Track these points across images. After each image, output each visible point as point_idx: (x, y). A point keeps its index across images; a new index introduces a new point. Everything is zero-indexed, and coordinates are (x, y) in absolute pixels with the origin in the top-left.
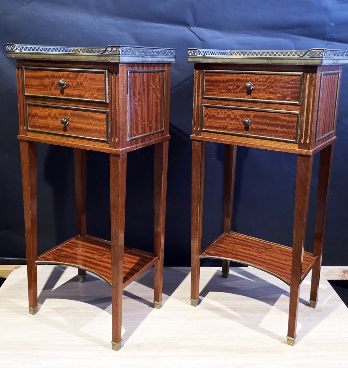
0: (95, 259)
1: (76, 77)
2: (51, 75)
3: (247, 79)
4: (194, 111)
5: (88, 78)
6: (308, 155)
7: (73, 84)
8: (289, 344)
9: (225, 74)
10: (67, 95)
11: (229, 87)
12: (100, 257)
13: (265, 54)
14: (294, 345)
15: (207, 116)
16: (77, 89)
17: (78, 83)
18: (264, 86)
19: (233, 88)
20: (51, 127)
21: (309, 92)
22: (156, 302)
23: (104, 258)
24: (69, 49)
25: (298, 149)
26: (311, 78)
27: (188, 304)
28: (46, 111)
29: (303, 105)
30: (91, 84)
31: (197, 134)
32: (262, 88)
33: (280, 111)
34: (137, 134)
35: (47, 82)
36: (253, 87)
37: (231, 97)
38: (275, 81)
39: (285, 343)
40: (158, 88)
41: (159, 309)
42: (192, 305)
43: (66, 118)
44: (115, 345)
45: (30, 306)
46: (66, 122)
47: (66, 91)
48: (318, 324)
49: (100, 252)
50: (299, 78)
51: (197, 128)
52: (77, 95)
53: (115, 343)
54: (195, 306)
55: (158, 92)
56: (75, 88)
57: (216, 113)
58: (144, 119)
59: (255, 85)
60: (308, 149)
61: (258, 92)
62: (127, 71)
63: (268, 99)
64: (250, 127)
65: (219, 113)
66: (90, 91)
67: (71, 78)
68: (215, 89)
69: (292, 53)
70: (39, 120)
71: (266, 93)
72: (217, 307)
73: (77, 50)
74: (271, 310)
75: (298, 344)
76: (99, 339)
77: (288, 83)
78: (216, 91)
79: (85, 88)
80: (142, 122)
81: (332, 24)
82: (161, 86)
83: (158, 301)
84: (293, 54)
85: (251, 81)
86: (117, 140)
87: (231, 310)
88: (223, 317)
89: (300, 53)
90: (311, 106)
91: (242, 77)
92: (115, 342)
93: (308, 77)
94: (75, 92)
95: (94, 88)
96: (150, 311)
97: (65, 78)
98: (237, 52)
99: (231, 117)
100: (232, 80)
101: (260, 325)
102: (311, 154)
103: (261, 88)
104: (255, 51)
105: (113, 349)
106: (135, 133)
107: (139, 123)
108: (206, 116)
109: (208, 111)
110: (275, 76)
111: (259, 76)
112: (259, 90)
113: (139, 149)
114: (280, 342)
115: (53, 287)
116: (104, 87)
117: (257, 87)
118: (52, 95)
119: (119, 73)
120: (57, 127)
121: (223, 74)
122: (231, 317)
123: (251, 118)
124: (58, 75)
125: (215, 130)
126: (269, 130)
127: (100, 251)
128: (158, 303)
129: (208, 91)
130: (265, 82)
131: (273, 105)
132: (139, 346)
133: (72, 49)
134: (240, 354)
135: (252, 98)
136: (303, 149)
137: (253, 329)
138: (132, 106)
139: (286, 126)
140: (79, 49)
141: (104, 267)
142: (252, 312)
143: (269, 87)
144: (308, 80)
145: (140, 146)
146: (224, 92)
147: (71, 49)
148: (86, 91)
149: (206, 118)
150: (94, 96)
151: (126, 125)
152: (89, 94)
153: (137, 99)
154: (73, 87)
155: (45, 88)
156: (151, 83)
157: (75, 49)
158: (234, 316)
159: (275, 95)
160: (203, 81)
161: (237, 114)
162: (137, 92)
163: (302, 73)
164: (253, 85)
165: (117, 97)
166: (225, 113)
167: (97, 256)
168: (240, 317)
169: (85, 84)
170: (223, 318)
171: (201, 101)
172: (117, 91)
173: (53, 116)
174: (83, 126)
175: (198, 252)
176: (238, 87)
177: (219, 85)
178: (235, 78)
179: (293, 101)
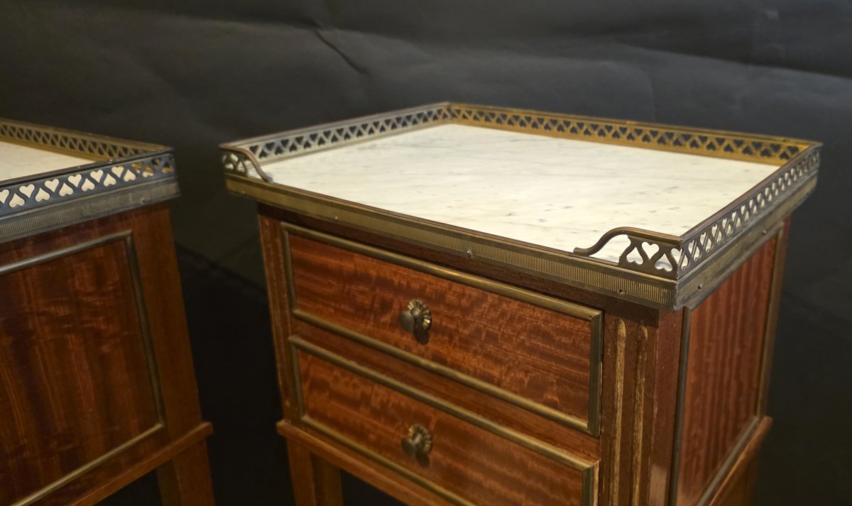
3: (409, 285)
9: (344, 251)
11: (360, 298)
18: (465, 324)
19: (372, 305)
21: (629, 396)
26: (636, 346)
29: (608, 439)
31: (296, 422)
32: (461, 330)
36: (431, 320)
37: (369, 336)
38: (499, 317)
50: (587, 329)
51: (293, 404)
59: (437, 313)
61: (450, 341)
65: (337, 378)
71: (475, 353)
77: (546, 336)
85: (421, 294)
91: (395, 273)
93: (623, 329)
100: (366, 278)
103: (457, 331)
108: (307, 380)
110: (500, 301)
112: (451, 337)
117: (444, 324)
121: (339, 251)
123: (431, 427)
126: (491, 491)
130: (467, 311)
143: (484, 335)
144: (621, 346)
146: (349, 314)
149: (308, 385)
159: (504, 369)
161: (387, 402)
163: (597, 313)
164: (430, 315)
166: (356, 386)
176: (386, 306)
177: (330, 286)
178: (373, 273)
179: (570, 414)
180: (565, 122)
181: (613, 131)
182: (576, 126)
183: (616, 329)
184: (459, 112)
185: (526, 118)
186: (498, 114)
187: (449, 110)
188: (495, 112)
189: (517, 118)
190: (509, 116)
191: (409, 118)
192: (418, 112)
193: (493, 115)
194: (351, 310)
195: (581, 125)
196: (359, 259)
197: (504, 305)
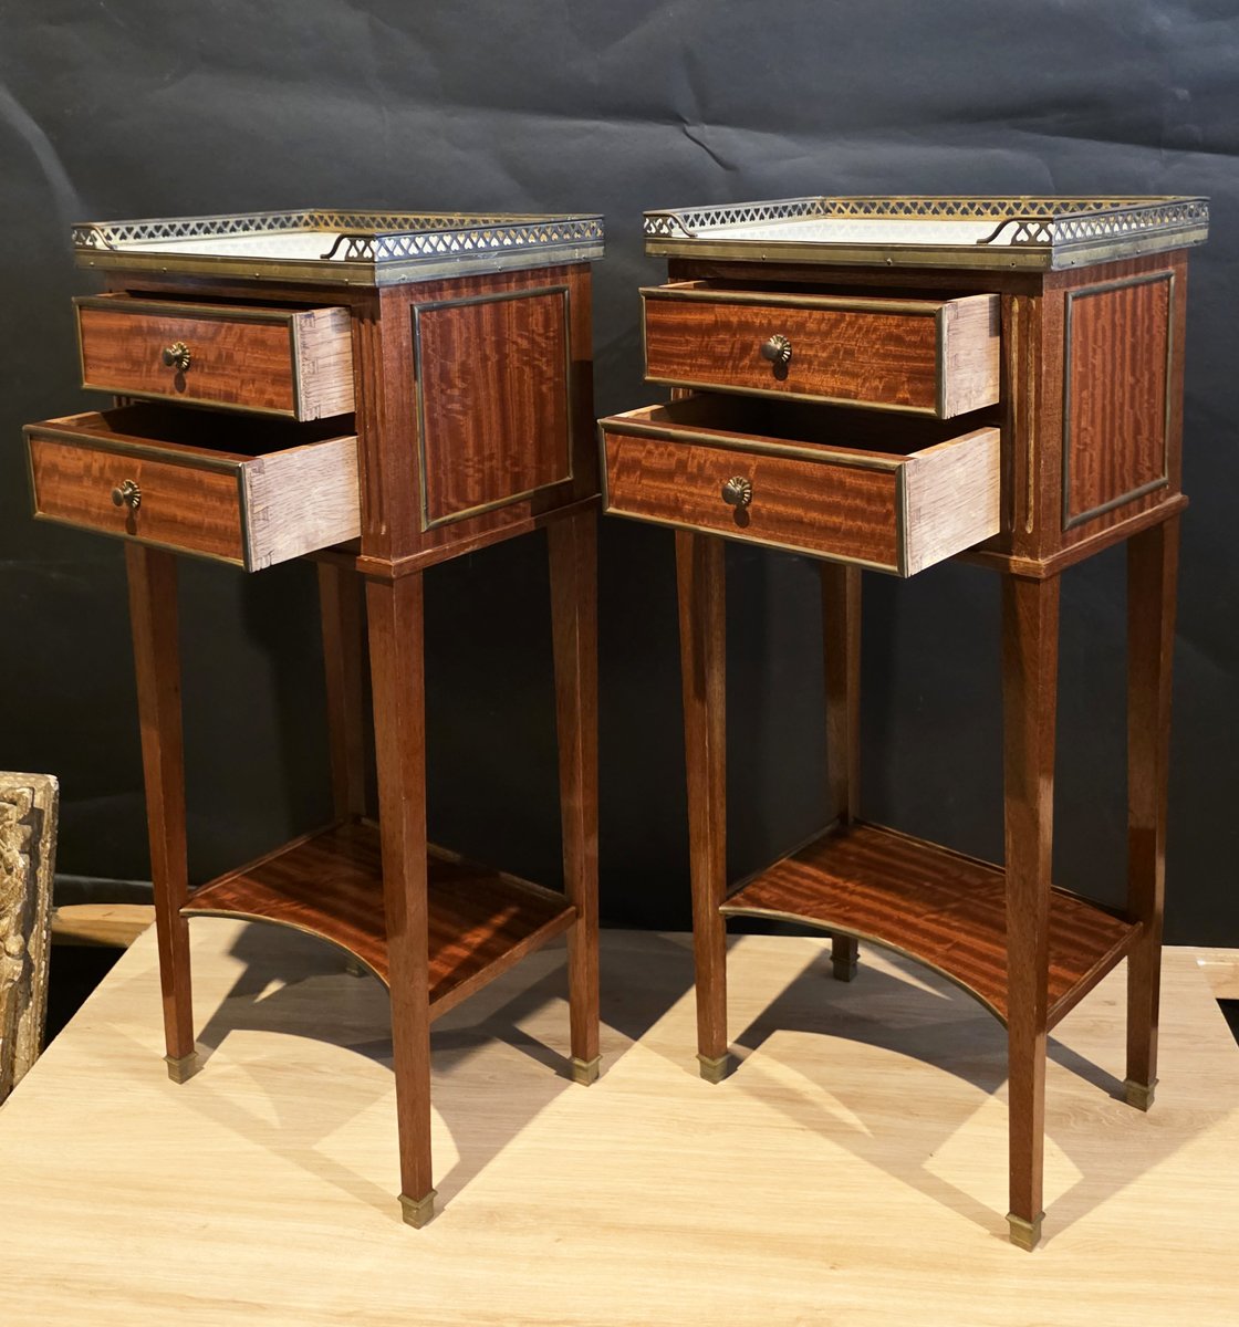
1: (217, 332)
2: (149, 327)
3: (770, 323)
10: (194, 393)
11: (719, 349)
16: (221, 375)
17: (221, 355)
18: (824, 348)
19: (731, 353)
32: (820, 354)
36: (790, 351)
47: (191, 379)
52: (220, 396)
56: (212, 370)
59: (797, 344)
61: (809, 368)
63: (840, 395)
66: (253, 381)
67: (200, 339)
68: (679, 355)
71: (834, 372)
78: (681, 361)
79: (239, 371)
85: (783, 329)
91: (757, 315)
94: (216, 384)
95: (265, 372)
98: (843, 204)
100: (726, 326)
103: (816, 356)
104: (900, 199)
110: (857, 317)
111: (806, 313)
112: (810, 362)
117: (804, 352)
129: (656, 360)
130: (827, 334)
135: (792, 391)
143: (842, 353)
146: (706, 367)
148: (242, 382)
150: (267, 396)
152: (251, 391)
154: (209, 367)
155: (135, 368)
159: (860, 381)
164: (790, 346)
169: (238, 356)
176: (746, 348)
177: (688, 342)
178: (734, 319)
179: (920, 406)
180: (955, 204)
181: (1006, 208)
184: (834, 205)
185: (911, 204)
186: (879, 203)
187: (822, 205)
188: (876, 201)
189: (901, 205)
190: (893, 204)
191: (785, 208)
193: (873, 205)
194: (709, 363)
195: (972, 205)
196: (720, 310)
197: (861, 321)
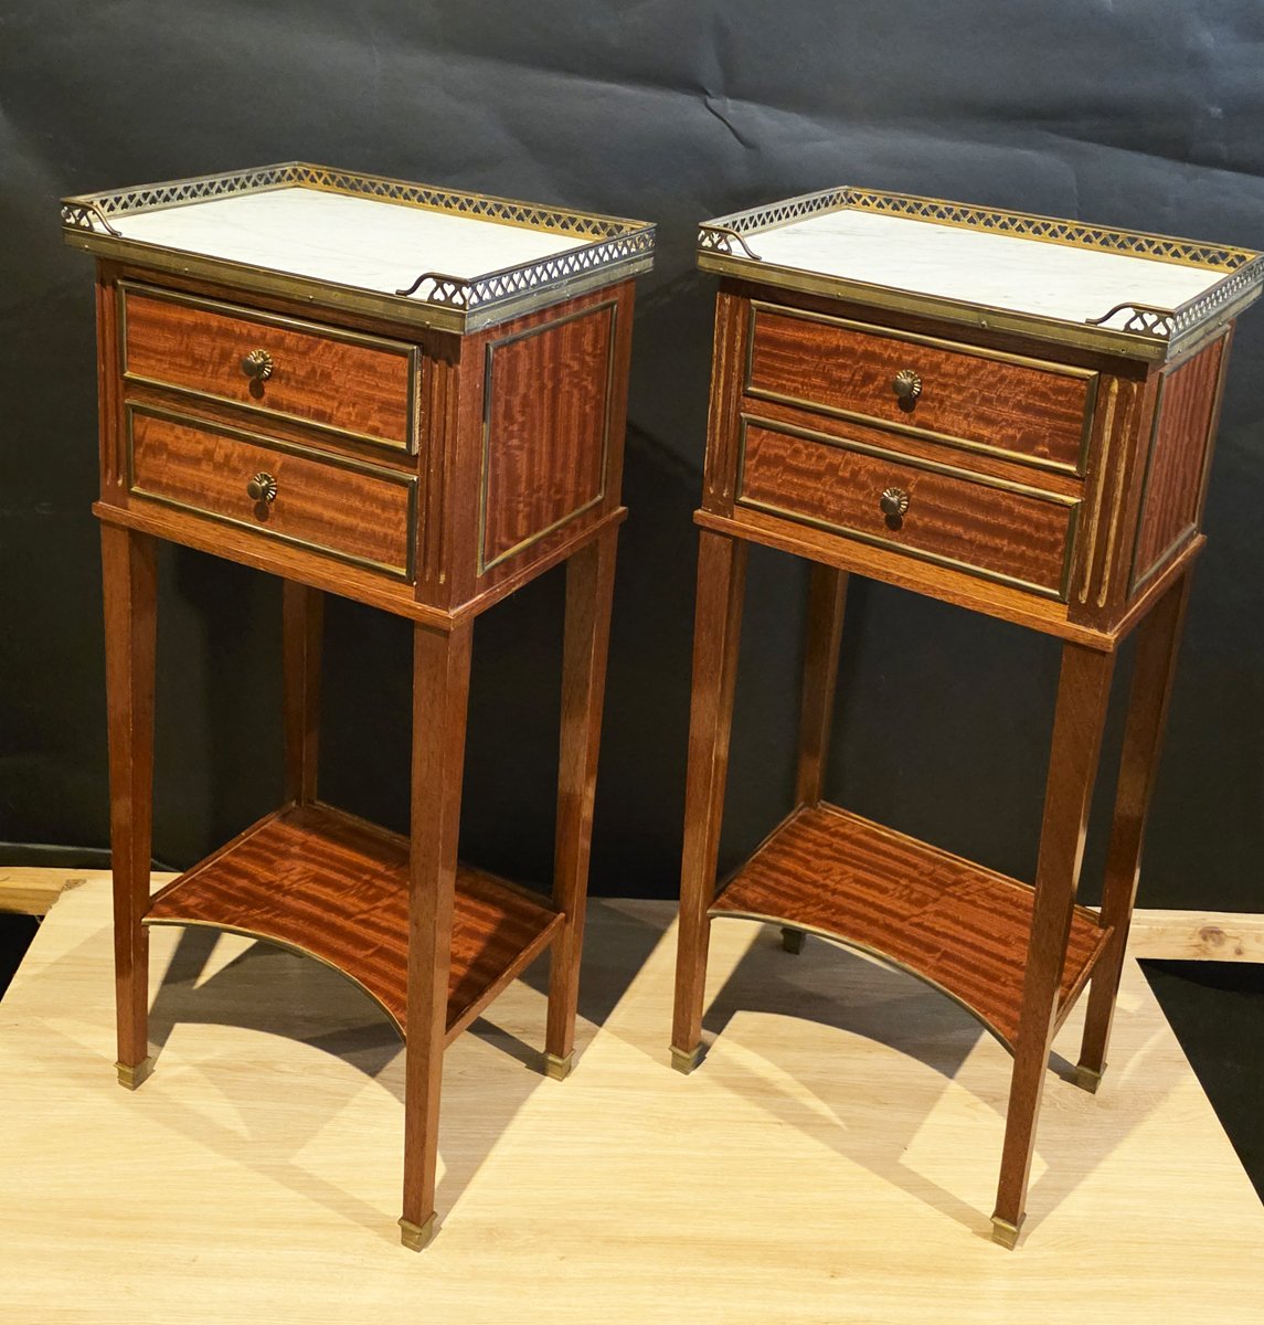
0: (348, 916)
1: (310, 348)
2: (219, 327)
3: (900, 358)
4: (713, 428)
5: (349, 362)
6: (1100, 648)
7: (294, 368)
8: (998, 1242)
9: (826, 327)
10: (274, 404)
11: (836, 374)
12: (364, 906)
13: (970, 215)
14: (1017, 1247)
15: (757, 458)
16: (312, 392)
17: (314, 371)
18: (960, 391)
19: (852, 379)
20: (211, 494)
21: (1115, 440)
22: (551, 1058)
23: (378, 912)
24: (278, 173)
25: (1069, 620)
26: (1124, 395)
27: (663, 1062)
28: (199, 442)
29: (1093, 479)
30: (360, 383)
31: (717, 511)
32: (954, 396)
33: (1012, 487)
34: (511, 542)
35: (203, 346)
36: (921, 389)
37: (842, 408)
38: (997, 382)
39: (985, 1236)
40: (592, 364)
41: (561, 1081)
42: (675, 1066)
43: (266, 477)
44: (412, 1233)
45: (120, 1061)
46: (266, 490)
47: (270, 390)
48: (1099, 1160)
49: (366, 882)
50: (1083, 387)
51: (719, 491)
52: (309, 411)
53: (412, 1227)
54: (687, 1073)
55: (590, 378)
56: (301, 385)
57: (789, 452)
58: (536, 485)
59: (929, 382)
60: (1103, 629)
61: (939, 407)
62: (487, 345)
63: (972, 438)
64: (905, 519)
65: (797, 452)
66: (354, 405)
67: (288, 350)
68: (789, 372)
69: (1066, 228)
70: (170, 465)
71: (967, 416)
72: (759, 1080)
73: (307, 173)
74: (944, 1096)
75: (1027, 1242)
76: (358, 1201)
77: (1044, 397)
78: (792, 377)
79: (337, 391)
80: (530, 495)
81: (1216, 111)
82: (600, 355)
83: (561, 1056)
84: (1068, 231)
85: (914, 365)
86: (443, 578)
87: (808, 1091)
88: (781, 1121)
89: (1094, 232)
90: (1121, 487)
91: (886, 347)
92: (412, 1222)
93: (1115, 387)
94: (303, 400)
95: (371, 399)
96: (532, 1088)
97: (267, 346)
98: (870, 197)
99: (840, 473)
100: (849, 352)
101: (907, 1159)
102: (1111, 646)
103: (950, 397)
104: (934, 201)
105: (404, 1243)
106: (504, 540)
107: (519, 502)
108: (754, 457)
109: (762, 441)
110: (1000, 367)
111: (943, 355)
112: (941, 402)
113: (516, 591)
114: (970, 1230)
115: (197, 975)
116: (406, 400)
117: (936, 391)
118: (220, 393)
119: (458, 363)
120: (235, 500)
121: (820, 327)
122: (807, 1122)
123: (911, 489)
124: (245, 331)
125: (784, 508)
126: (971, 542)
127: (366, 877)
128: (559, 1061)
129: (762, 373)
130: (963, 378)
131: (989, 461)
132: (490, 1235)
133: (289, 169)
134: (832, 1276)
135: (917, 426)
136: (1085, 625)
137: (878, 1173)
138: (497, 455)
139: (1030, 537)
140: (313, 172)
141: (382, 952)
142: (880, 1103)
143: (978, 399)
144: (1113, 399)
145: (518, 580)
146: (821, 387)
147: (283, 172)
148: (340, 404)
149: (754, 462)
150: (370, 423)
151: (475, 524)
152: (349, 414)
153: (516, 428)
154: (296, 382)
155: (197, 367)
156: (567, 358)
157: (300, 169)
158: (820, 1116)
159: (996, 428)
160: (746, 336)
161: (860, 468)
162: (516, 401)
163: (1094, 373)
164: (920, 383)
165: (448, 437)
166: (821, 457)
167: (354, 900)
168: (840, 1123)
169: (338, 380)
170: (780, 1124)
171: (738, 401)
172: (449, 418)
173: (222, 461)
174: (328, 514)
175: (705, 900)
176: (869, 378)
177: (801, 361)
178: (859, 347)
179: (1059, 462)
180: (993, 216)
181: (1051, 229)
182: (1007, 221)
183: (1109, 386)
185: (945, 208)
186: (910, 203)
189: (934, 208)
190: (925, 206)
191: (815, 201)
192: (822, 196)
193: (904, 204)
194: (824, 384)
195: (1013, 221)
